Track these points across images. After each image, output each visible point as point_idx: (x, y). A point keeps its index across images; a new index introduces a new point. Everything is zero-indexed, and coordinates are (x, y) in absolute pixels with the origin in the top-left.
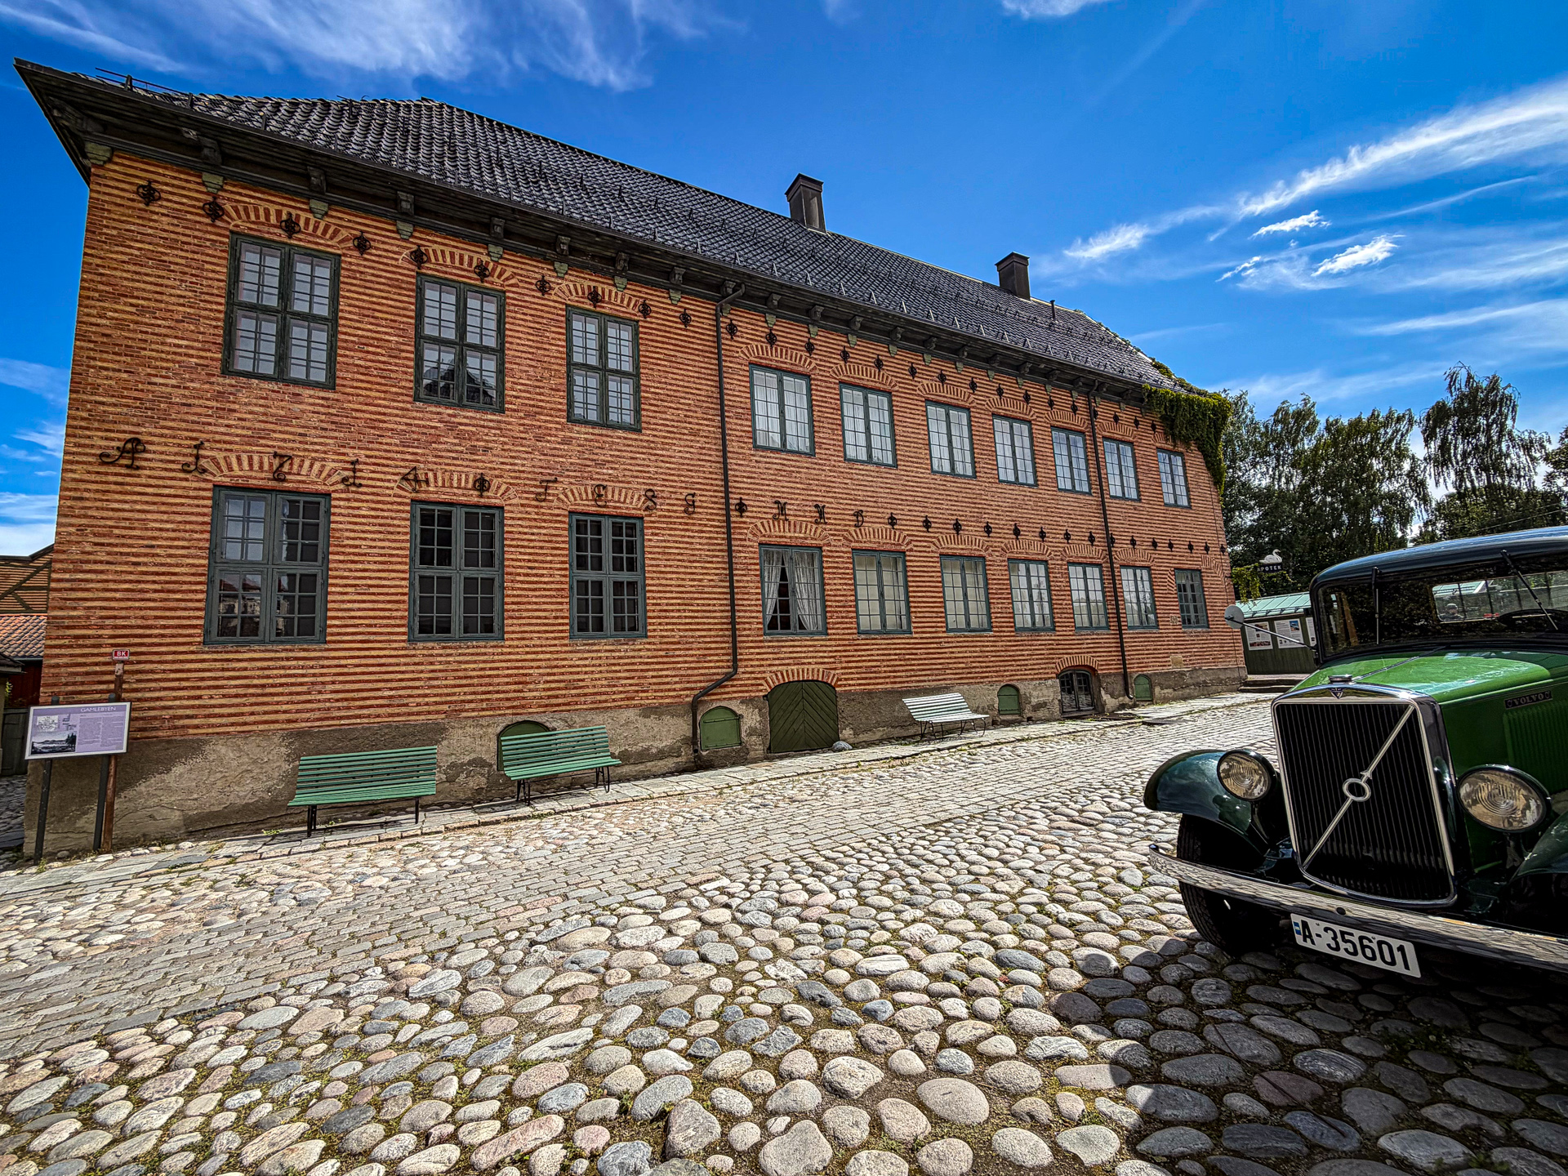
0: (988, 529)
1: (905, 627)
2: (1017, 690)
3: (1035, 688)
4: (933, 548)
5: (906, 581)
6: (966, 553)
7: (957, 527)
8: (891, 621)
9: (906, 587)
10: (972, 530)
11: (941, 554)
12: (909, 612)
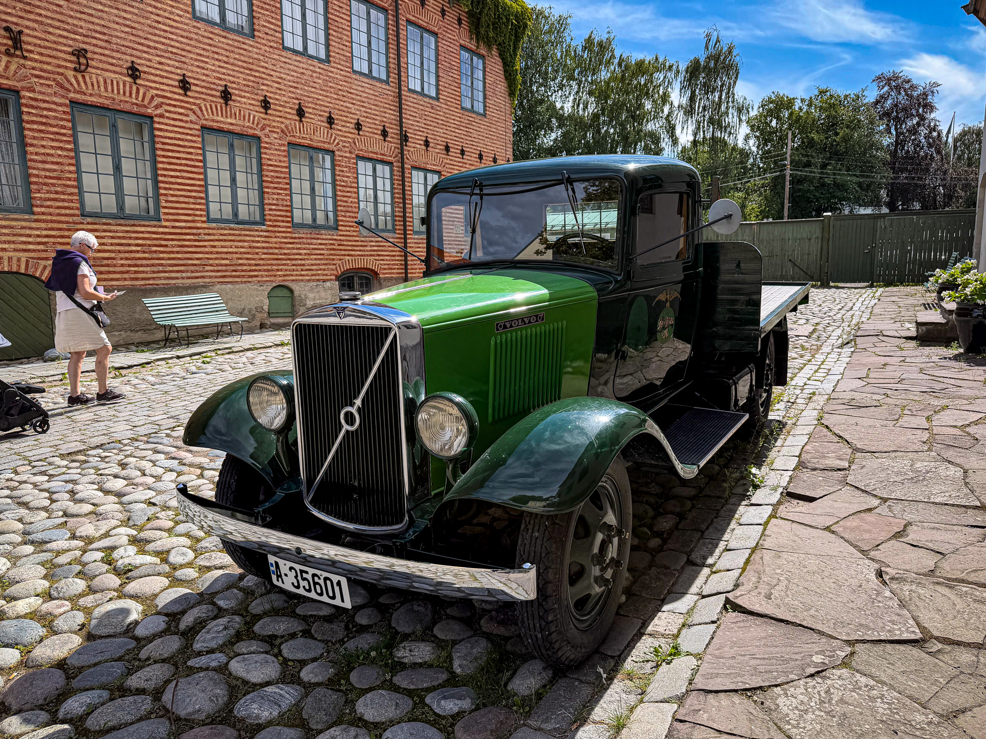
0: (266, 104)
1: (152, 212)
2: (291, 291)
3: (311, 290)
4: (193, 117)
5: (154, 156)
6: (237, 129)
7: (226, 95)
8: (131, 203)
9: (154, 162)
10: (245, 102)
11: (204, 127)
12: (157, 195)
